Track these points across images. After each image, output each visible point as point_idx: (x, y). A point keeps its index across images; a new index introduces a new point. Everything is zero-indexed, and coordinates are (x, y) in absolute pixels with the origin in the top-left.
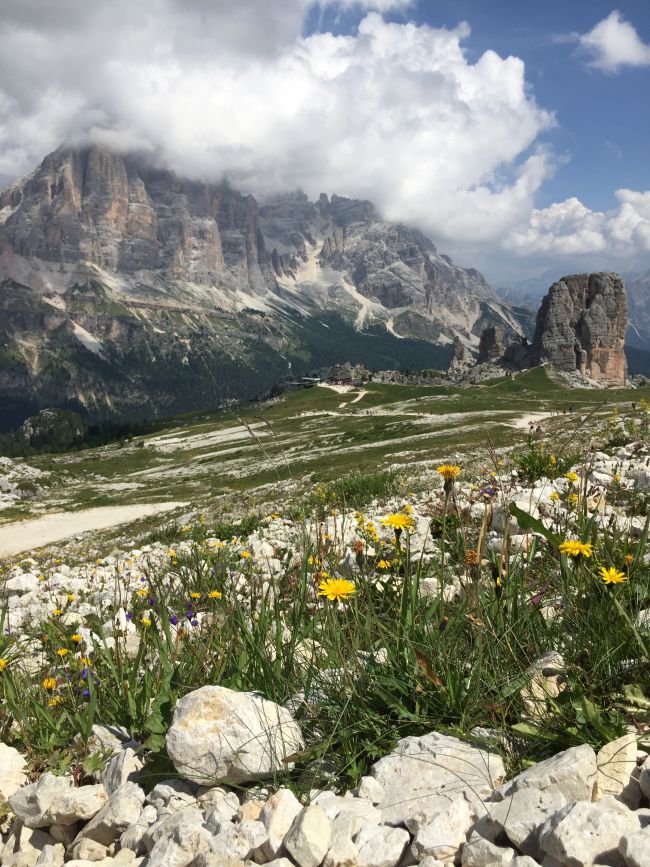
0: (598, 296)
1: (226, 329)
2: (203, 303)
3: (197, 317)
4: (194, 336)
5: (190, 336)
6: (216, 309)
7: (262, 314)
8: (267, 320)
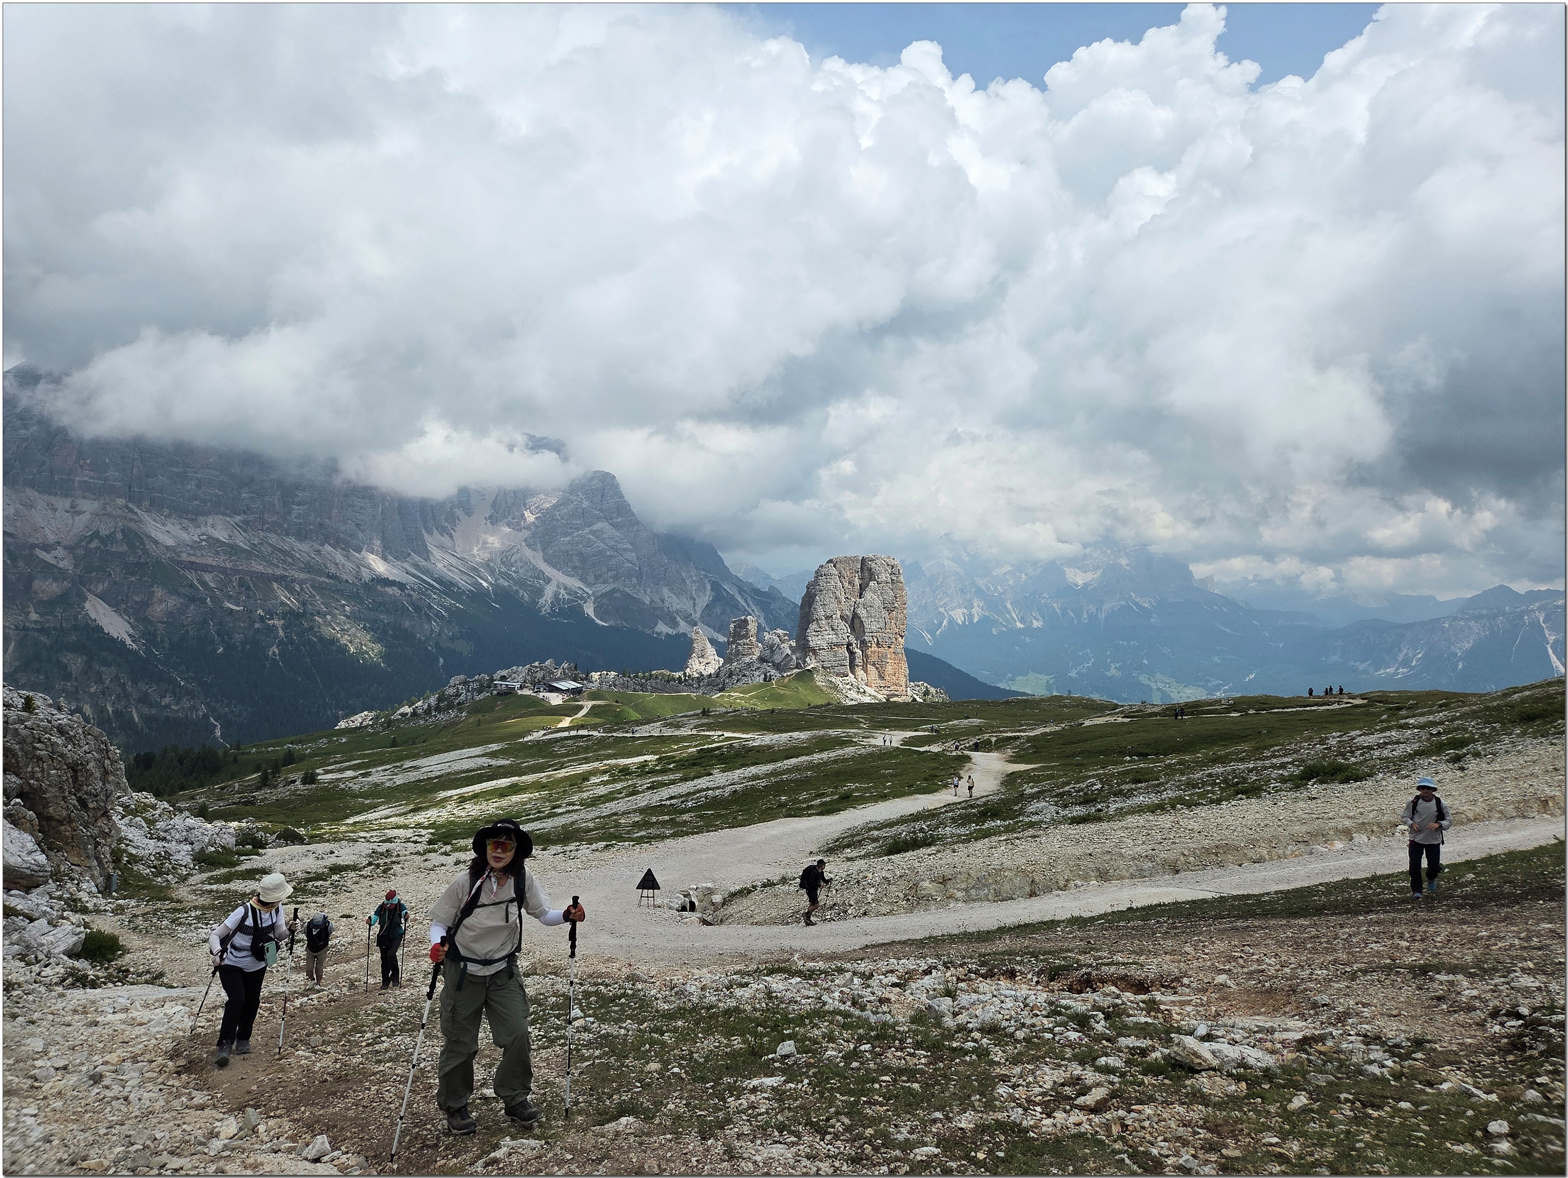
0: (871, 583)
1: (343, 606)
2: (309, 568)
3: (297, 588)
4: (290, 616)
5: (284, 616)
6: (329, 577)
7: (401, 586)
8: (409, 595)
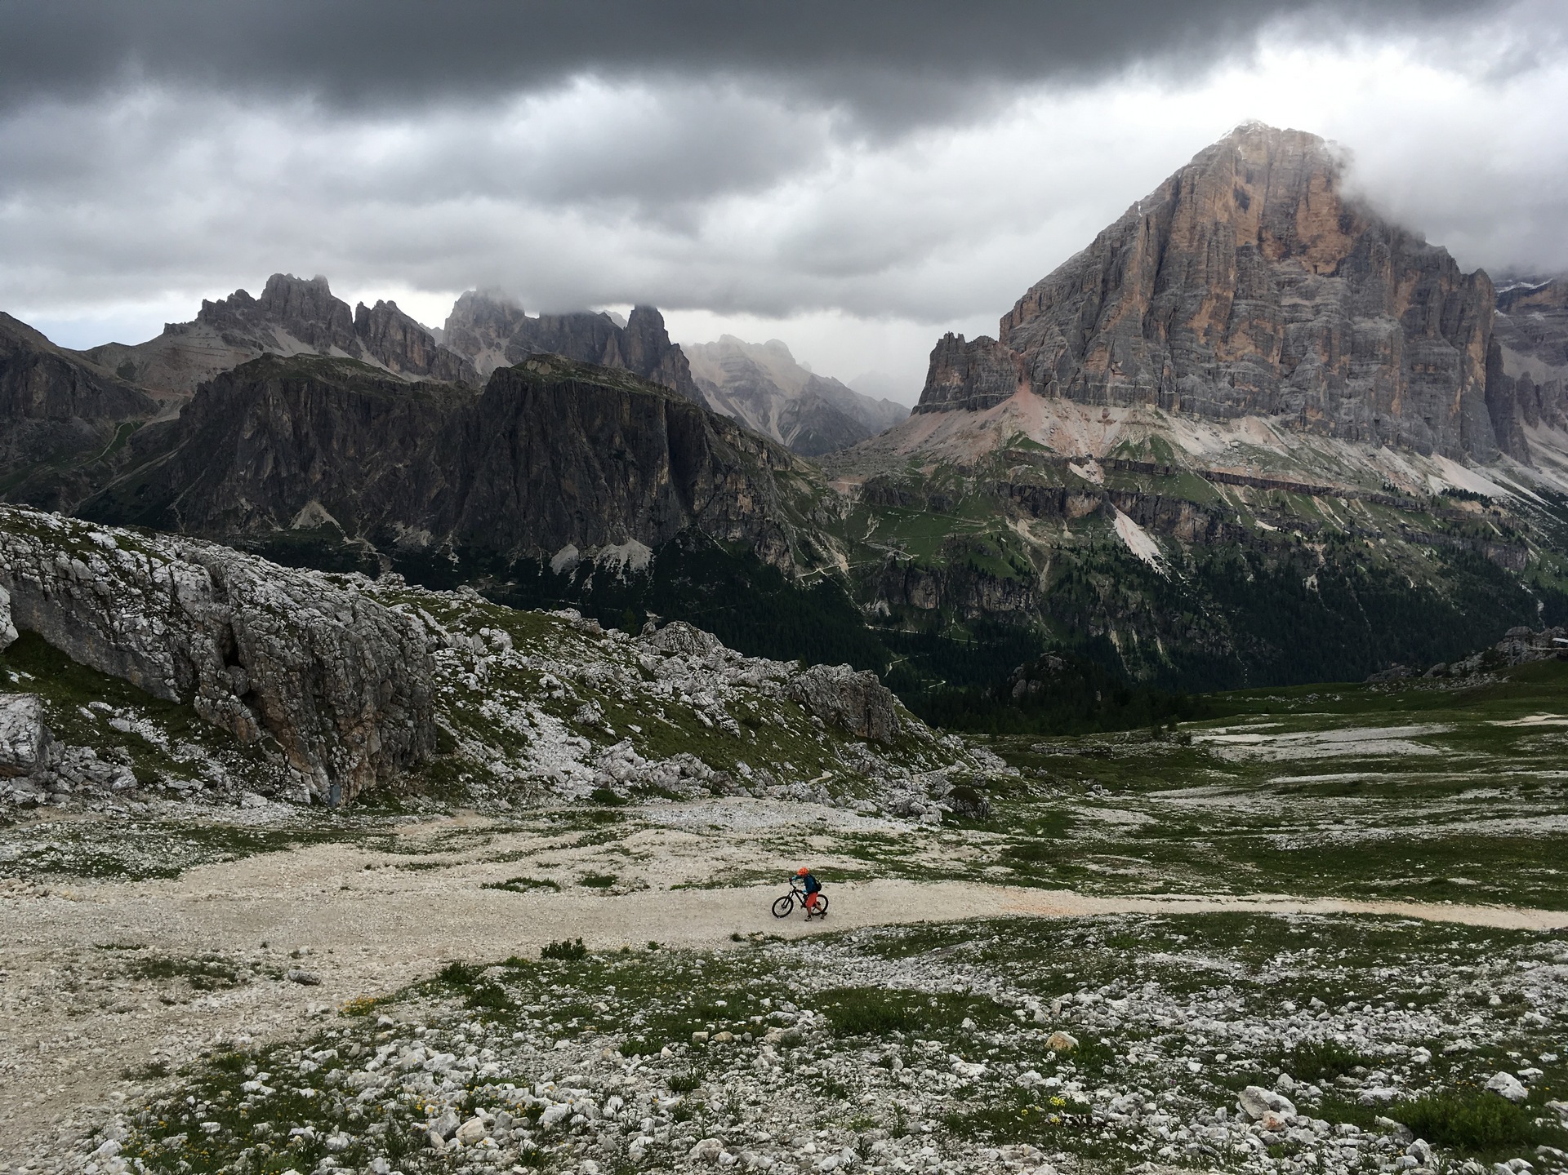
1: (1403, 526)
2: (1359, 477)
3: (1343, 502)
4: (1334, 538)
5: (1326, 539)
6: (1385, 489)
7: (1485, 501)
8: (1496, 513)
